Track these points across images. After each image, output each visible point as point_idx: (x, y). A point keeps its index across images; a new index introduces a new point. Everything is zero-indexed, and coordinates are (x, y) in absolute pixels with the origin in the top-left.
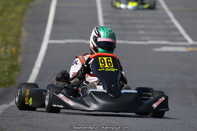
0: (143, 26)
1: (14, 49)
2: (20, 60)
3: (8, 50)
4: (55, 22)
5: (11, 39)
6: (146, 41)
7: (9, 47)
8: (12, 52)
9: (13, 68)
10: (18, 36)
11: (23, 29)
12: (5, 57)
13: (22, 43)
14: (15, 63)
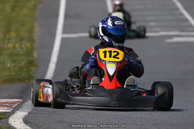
0: (153, 18)
1: (28, 44)
2: (35, 54)
3: (23, 46)
4: (67, 16)
5: (25, 34)
6: (157, 32)
7: (24, 42)
8: (27, 48)
9: (31, 63)
10: (31, 31)
11: (35, 25)
12: (21, 52)
13: (35, 38)
14: (32, 58)
